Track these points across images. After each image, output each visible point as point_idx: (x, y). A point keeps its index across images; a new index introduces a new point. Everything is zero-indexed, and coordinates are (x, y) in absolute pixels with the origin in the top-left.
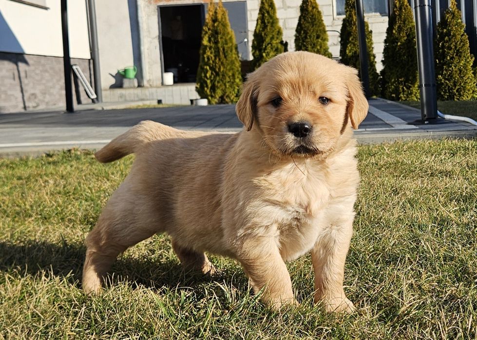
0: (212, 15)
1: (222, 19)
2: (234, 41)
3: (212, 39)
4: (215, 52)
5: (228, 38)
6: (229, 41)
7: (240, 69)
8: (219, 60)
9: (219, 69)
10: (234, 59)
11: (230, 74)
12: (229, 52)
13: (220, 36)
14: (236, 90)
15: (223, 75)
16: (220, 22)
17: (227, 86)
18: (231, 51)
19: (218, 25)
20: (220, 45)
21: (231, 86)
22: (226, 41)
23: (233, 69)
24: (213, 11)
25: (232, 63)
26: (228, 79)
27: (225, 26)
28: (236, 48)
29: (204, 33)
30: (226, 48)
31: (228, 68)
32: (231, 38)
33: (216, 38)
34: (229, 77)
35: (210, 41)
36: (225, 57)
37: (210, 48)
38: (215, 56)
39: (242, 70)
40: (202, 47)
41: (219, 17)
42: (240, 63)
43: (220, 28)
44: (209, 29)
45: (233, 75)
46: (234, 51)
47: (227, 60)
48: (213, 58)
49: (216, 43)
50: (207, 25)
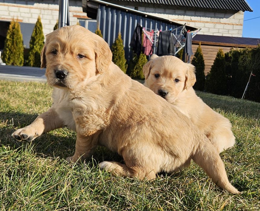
0: (13, 26)
1: (17, 28)
2: (22, 39)
3: (11, 36)
4: (12, 42)
5: (19, 37)
6: (19, 39)
7: (23, 52)
8: (14, 46)
9: (13, 50)
10: (20, 47)
11: (18, 53)
12: (19, 43)
13: (15, 36)
14: (20, 61)
15: (14, 54)
16: (16, 29)
17: (16, 59)
18: (20, 43)
19: (15, 31)
20: (15, 40)
21: (18, 59)
22: (18, 38)
23: (19, 51)
24: (14, 24)
25: (20, 48)
26: (16, 55)
27: (18, 31)
28: (23, 42)
29: (8, 33)
30: (17, 42)
31: (18, 50)
32: (20, 37)
33: (13, 36)
34: (17, 55)
35: (10, 37)
36: (17, 45)
37: (10, 40)
38: (12, 45)
39: (24, 52)
40: (6, 40)
41: (16, 27)
42: (24, 49)
43: (16, 32)
44: (10, 32)
45: (19, 54)
46: (21, 43)
47: (17, 47)
48: (11, 45)
49: (13, 38)
50: (10, 30)
